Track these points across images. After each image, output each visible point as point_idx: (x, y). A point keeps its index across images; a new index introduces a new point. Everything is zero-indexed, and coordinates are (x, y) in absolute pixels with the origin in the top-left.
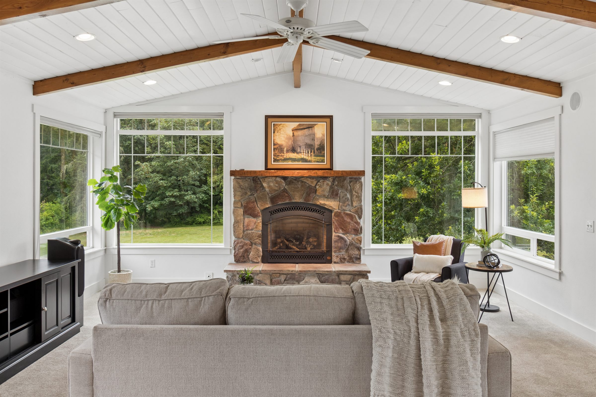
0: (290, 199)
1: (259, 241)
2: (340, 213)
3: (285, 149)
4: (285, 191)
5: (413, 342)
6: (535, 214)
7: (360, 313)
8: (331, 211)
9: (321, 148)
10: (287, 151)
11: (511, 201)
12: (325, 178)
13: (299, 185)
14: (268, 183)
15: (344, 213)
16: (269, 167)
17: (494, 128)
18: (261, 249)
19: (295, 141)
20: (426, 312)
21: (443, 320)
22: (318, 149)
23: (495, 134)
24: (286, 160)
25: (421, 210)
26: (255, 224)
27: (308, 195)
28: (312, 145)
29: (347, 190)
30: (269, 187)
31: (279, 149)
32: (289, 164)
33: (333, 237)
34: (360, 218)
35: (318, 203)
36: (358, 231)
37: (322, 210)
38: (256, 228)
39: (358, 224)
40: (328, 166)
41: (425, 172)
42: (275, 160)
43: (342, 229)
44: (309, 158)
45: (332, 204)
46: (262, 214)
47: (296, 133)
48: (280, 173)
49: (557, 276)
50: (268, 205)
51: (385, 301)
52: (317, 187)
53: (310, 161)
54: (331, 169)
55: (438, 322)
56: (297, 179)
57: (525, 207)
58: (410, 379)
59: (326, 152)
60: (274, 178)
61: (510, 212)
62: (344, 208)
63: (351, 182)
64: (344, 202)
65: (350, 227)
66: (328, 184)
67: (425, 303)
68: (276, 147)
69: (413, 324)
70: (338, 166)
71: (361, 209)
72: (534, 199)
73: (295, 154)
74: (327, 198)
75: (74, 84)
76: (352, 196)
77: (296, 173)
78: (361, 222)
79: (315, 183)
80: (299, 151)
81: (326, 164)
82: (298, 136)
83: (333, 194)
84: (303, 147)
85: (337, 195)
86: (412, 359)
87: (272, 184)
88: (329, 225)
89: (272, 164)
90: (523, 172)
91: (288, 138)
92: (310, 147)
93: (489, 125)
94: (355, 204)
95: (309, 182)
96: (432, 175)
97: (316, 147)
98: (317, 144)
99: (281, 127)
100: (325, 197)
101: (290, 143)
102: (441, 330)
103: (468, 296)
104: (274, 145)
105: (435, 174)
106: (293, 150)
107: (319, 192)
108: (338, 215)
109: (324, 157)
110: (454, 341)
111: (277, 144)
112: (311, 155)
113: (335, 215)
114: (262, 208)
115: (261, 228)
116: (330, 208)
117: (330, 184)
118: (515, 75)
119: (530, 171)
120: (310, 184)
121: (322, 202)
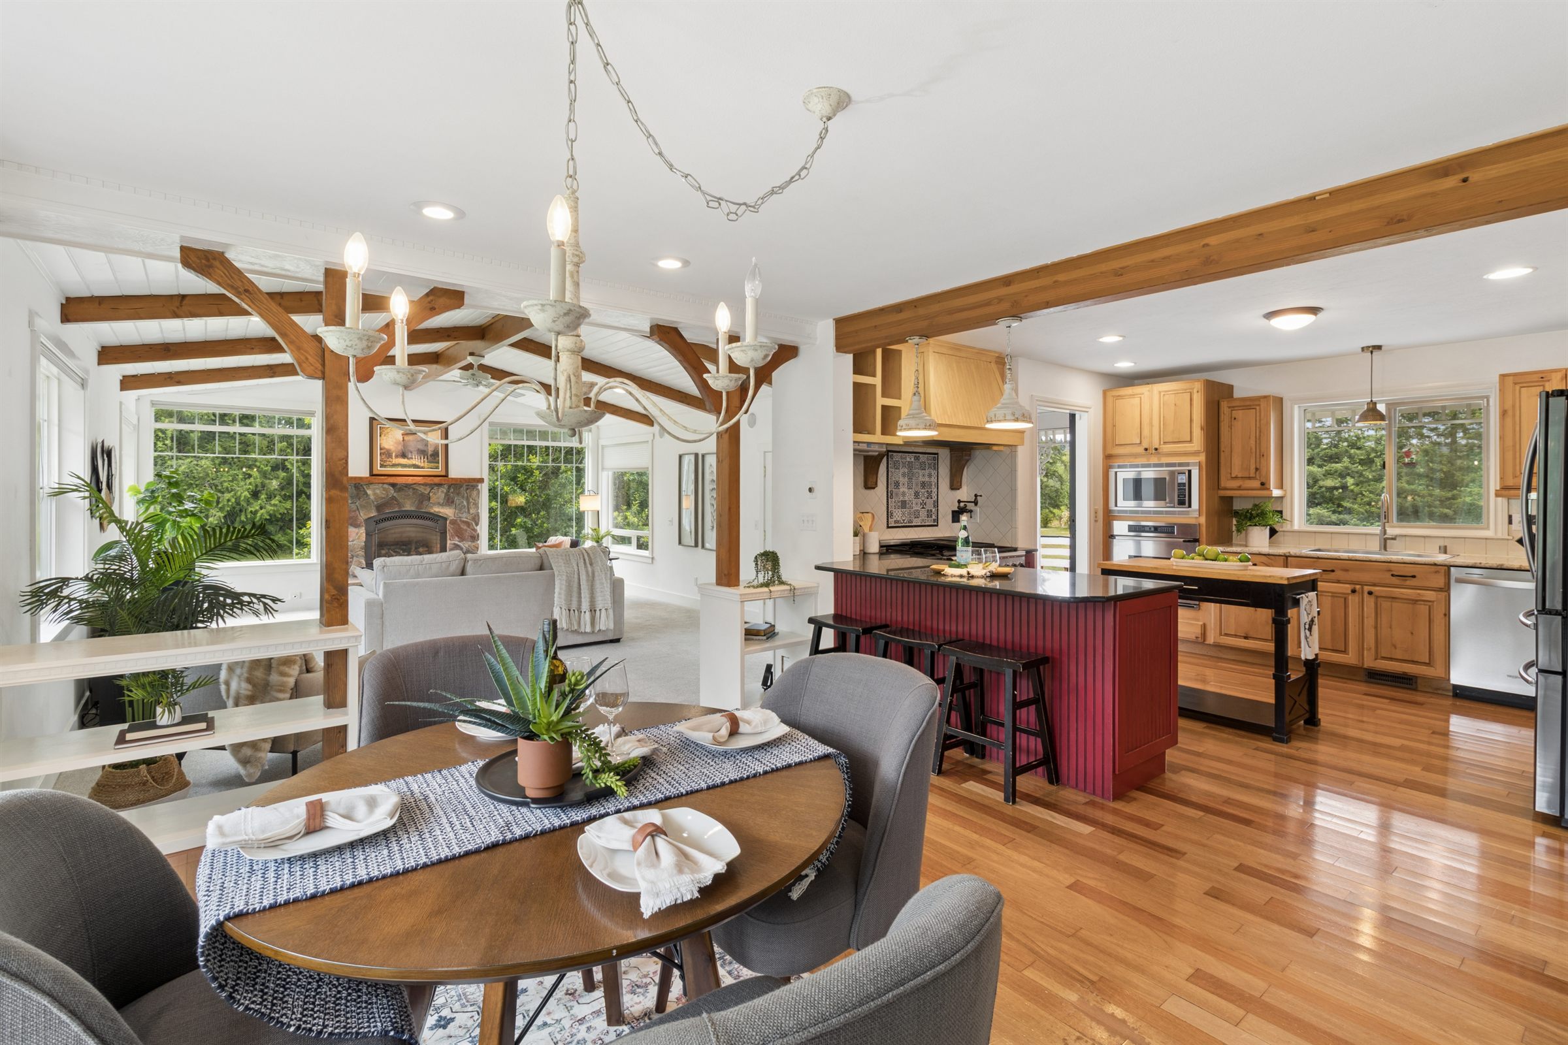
0: (400, 507)
1: (362, 553)
2: (456, 520)
3: (394, 454)
4: (393, 498)
5: (576, 576)
6: (636, 520)
7: (546, 564)
8: (446, 519)
9: (435, 454)
10: (397, 457)
11: (617, 508)
12: (440, 485)
13: (410, 492)
14: (374, 490)
15: (461, 520)
16: (374, 473)
17: (602, 442)
18: (364, 562)
19: (404, 446)
20: (582, 560)
21: (591, 564)
22: (431, 455)
23: (603, 447)
24: (394, 465)
25: (519, 520)
26: (357, 534)
27: (421, 502)
28: (425, 451)
29: (463, 497)
30: (375, 494)
31: (387, 454)
32: (399, 470)
33: (448, 545)
34: (477, 525)
35: (432, 511)
36: (475, 538)
37: (436, 518)
38: (358, 539)
39: (475, 530)
40: (443, 473)
41: (521, 477)
42: (382, 466)
43: (458, 537)
44: (422, 465)
45: (448, 512)
46: (366, 524)
47: (406, 438)
48: (391, 480)
49: (650, 561)
50: (373, 514)
51: (560, 557)
52: (431, 494)
53: (422, 468)
54: (446, 476)
55: (589, 565)
56: (408, 486)
57: (628, 514)
58: (575, 594)
59: (441, 458)
60: (381, 485)
61: (615, 518)
62: (460, 515)
63: (467, 489)
64: (460, 510)
65: (467, 535)
66: (442, 492)
67: (581, 556)
68: (382, 451)
69: (575, 567)
70: (453, 474)
71: (478, 515)
72: (635, 508)
73: (406, 460)
74: (442, 505)
75: (179, 383)
76: (468, 503)
77: (410, 480)
78: (478, 528)
79: (429, 490)
80: (410, 456)
81: (440, 470)
82: (409, 441)
83: (449, 502)
84: (415, 453)
85: (453, 502)
86: (575, 585)
87: (378, 491)
88: (443, 534)
89: (378, 469)
90: (625, 478)
91: (397, 443)
92: (422, 453)
93: (598, 438)
94: (471, 511)
95: (422, 489)
96: (530, 481)
97: (430, 453)
98: (430, 450)
99: (388, 430)
100: (439, 504)
101: (400, 447)
102: (590, 569)
103: (603, 552)
104: (381, 449)
105: (533, 479)
106: (404, 455)
107: (434, 498)
108: (453, 522)
109: (438, 463)
110: (596, 574)
111: (384, 448)
112: (424, 462)
113: (450, 523)
114: (366, 517)
115: (364, 539)
116: (445, 516)
117: (445, 491)
118: (622, 408)
119: (632, 478)
120: (423, 491)
121: (436, 509)
